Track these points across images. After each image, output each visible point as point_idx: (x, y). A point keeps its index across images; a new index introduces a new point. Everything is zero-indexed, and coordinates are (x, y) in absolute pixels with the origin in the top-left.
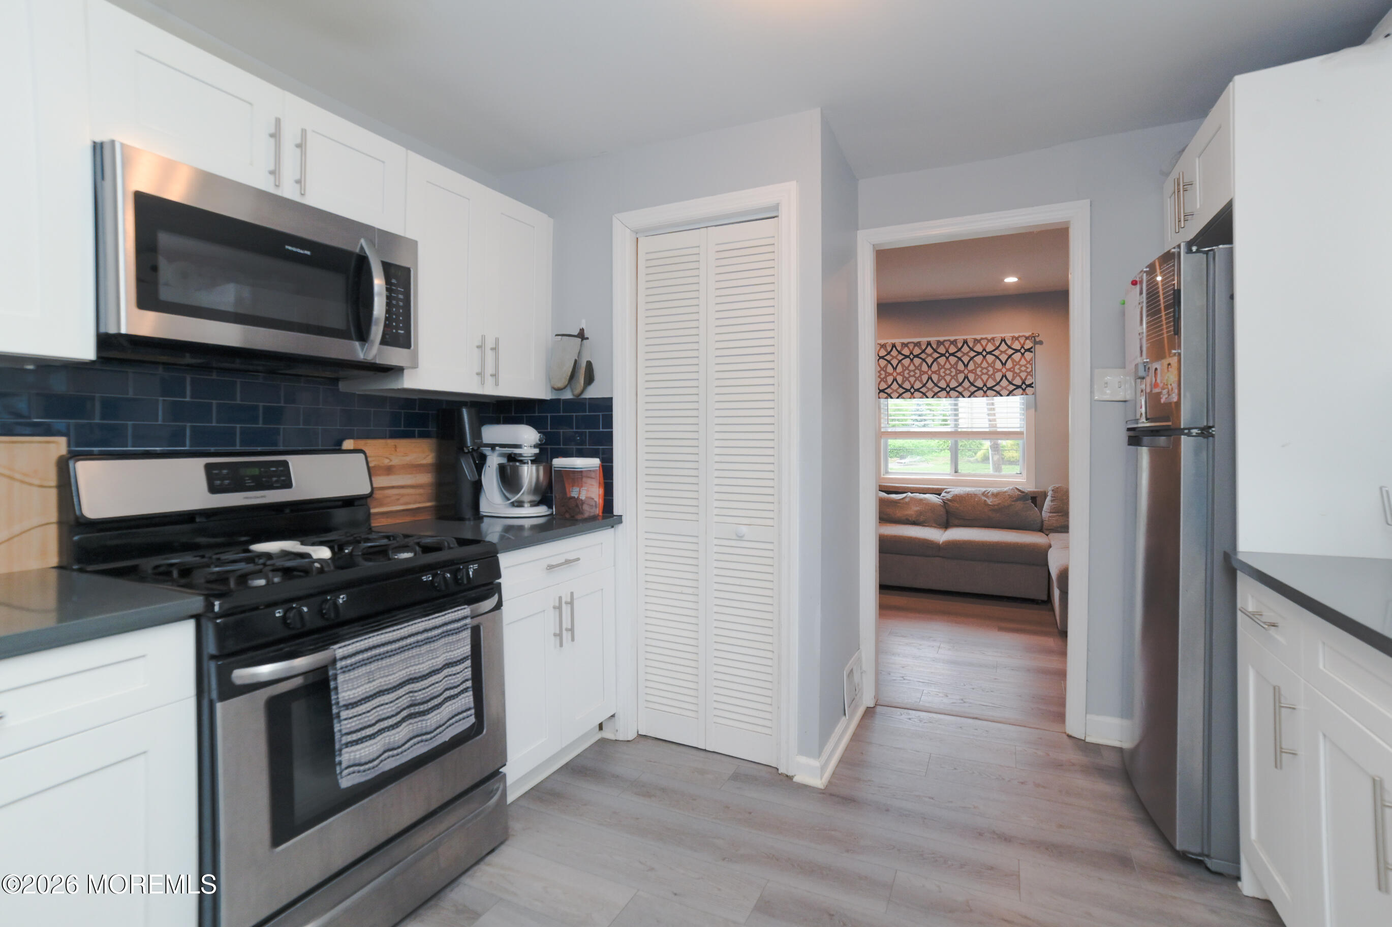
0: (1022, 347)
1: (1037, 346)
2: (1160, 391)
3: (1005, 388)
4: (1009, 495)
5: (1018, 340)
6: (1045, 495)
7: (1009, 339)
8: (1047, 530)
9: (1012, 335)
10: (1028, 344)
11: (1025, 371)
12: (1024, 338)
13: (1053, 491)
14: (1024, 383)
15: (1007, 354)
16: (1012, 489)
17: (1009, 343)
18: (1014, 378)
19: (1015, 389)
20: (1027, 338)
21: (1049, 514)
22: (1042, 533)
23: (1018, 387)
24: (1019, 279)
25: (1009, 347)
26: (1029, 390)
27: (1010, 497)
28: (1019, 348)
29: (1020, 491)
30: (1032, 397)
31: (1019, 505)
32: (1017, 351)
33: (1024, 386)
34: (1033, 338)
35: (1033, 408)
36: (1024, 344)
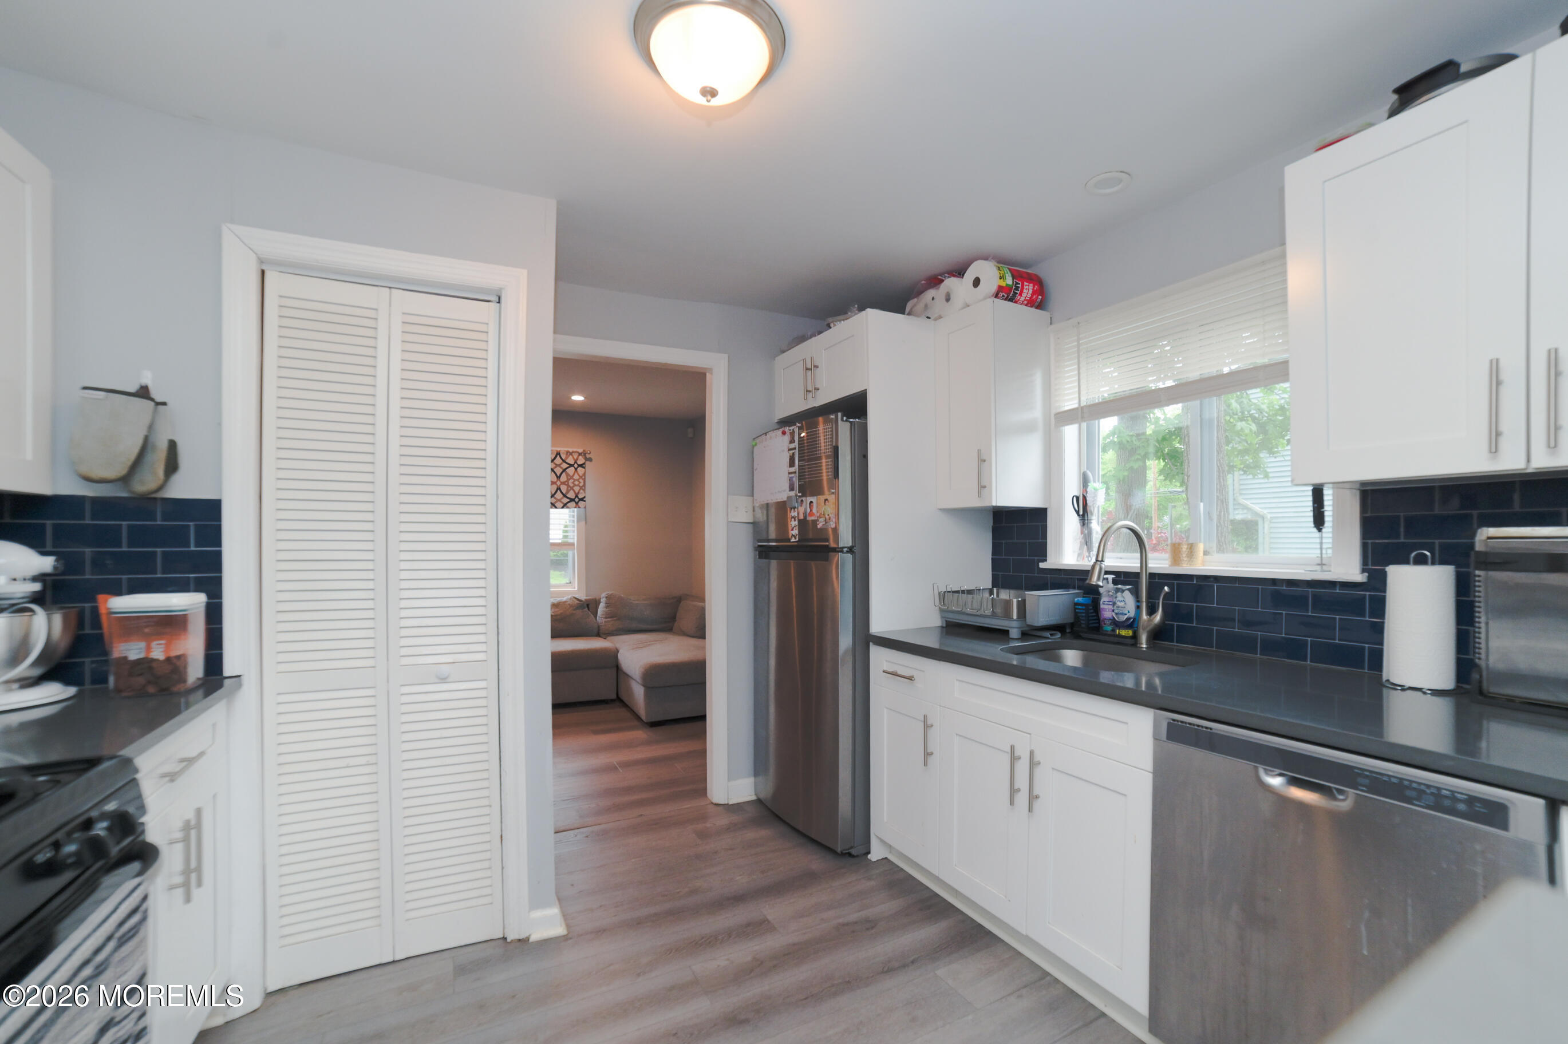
0: (576, 462)
1: (588, 463)
2: (816, 519)
3: (560, 500)
4: (569, 604)
5: (572, 455)
6: (597, 602)
7: (564, 453)
8: (605, 634)
9: (566, 449)
10: (581, 461)
11: (578, 485)
12: (577, 454)
13: (606, 598)
14: (577, 496)
15: (561, 468)
16: (571, 599)
17: (563, 457)
18: (568, 492)
19: (569, 502)
20: (580, 454)
21: (604, 620)
22: (600, 638)
23: (572, 500)
24: (585, 398)
25: (564, 461)
26: (581, 503)
27: (571, 606)
28: (572, 462)
29: (578, 599)
30: (582, 510)
31: (579, 612)
32: (571, 465)
33: (577, 500)
34: (584, 454)
35: (584, 519)
36: (577, 459)
